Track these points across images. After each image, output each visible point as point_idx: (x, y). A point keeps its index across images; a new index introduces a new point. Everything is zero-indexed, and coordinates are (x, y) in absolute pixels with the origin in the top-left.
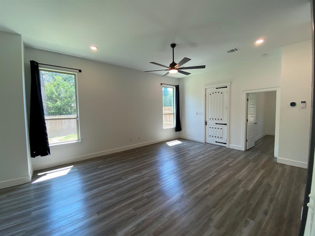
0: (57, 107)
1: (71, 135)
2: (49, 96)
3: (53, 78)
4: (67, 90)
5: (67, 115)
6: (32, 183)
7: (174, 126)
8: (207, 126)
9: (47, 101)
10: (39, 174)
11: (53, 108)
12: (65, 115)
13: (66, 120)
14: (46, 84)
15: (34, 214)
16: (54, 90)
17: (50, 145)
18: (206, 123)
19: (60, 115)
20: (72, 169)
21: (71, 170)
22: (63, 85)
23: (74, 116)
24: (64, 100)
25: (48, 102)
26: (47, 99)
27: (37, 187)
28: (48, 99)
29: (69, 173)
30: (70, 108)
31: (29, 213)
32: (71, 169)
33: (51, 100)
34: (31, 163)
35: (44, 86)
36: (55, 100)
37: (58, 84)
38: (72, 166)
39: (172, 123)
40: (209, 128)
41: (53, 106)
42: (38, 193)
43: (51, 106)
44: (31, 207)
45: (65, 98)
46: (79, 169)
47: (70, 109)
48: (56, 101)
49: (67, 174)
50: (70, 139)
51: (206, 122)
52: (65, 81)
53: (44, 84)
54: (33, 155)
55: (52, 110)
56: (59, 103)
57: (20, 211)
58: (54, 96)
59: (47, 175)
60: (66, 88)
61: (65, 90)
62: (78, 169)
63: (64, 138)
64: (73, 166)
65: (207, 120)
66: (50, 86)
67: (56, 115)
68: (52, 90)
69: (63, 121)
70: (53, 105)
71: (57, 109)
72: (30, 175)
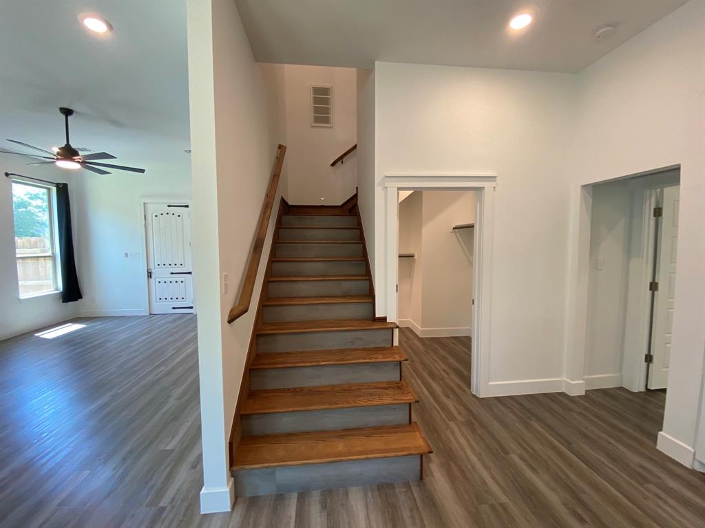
7: (57, 290)
8: (152, 280)
18: (150, 275)
39: (51, 282)
40: (157, 282)
51: (150, 271)
65: (152, 267)
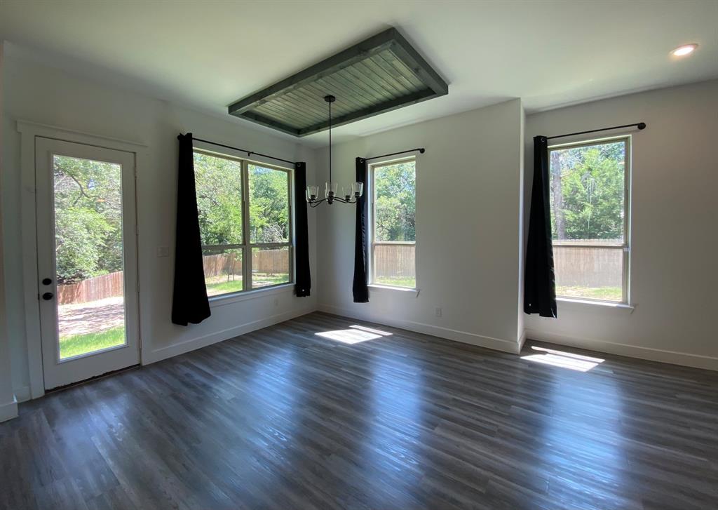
0: (583, 220)
1: (611, 289)
2: (568, 197)
3: (580, 158)
4: (609, 180)
5: (606, 238)
6: (522, 358)
9: (563, 208)
10: (533, 347)
11: (574, 222)
12: (601, 240)
13: (601, 251)
14: (565, 172)
15: (516, 410)
16: (580, 184)
17: (557, 299)
19: (590, 238)
20: (600, 365)
21: (597, 366)
22: (602, 169)
23: (620, 242)
24: (601, 204)
25: (565, 211)
26: (563, 204)
27: (526, 367)
28: (565, 203)
29: (591, 372)
30: (614, 223)
31: (509, 404)
32: (597, 364)
33: (571, 206)
34: (523, 323)
35: (561, 178)
36: (580, 205)
37: (590, 169)
38: (601, 361)
41: (575, 219)
42: (528, 379)
43: (572, 219)
44: (512, 396)
45: (604, 198)
46: (618, 374)
47: (616, 225)
48: (583, 208)
49: (587, 372)
50: (608, 297)
52: (607, 156)
53: (560, 174)
54: (528, 310)
55: (572, 228)
56: (588, 212)
57: (496, 392)
58: (578, 197)
59: (548, 355)
60: (607, 174)
61: (605, 179)
62: (615, 373)
63: (594, 292)
64: (604, 360)
66: (571, 177)
67: (580, 238)
68: (576, 184)
69: (595, 251)
70: (576, 216)
71: (584, 225)
72: (520, 344)
